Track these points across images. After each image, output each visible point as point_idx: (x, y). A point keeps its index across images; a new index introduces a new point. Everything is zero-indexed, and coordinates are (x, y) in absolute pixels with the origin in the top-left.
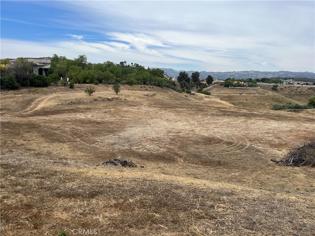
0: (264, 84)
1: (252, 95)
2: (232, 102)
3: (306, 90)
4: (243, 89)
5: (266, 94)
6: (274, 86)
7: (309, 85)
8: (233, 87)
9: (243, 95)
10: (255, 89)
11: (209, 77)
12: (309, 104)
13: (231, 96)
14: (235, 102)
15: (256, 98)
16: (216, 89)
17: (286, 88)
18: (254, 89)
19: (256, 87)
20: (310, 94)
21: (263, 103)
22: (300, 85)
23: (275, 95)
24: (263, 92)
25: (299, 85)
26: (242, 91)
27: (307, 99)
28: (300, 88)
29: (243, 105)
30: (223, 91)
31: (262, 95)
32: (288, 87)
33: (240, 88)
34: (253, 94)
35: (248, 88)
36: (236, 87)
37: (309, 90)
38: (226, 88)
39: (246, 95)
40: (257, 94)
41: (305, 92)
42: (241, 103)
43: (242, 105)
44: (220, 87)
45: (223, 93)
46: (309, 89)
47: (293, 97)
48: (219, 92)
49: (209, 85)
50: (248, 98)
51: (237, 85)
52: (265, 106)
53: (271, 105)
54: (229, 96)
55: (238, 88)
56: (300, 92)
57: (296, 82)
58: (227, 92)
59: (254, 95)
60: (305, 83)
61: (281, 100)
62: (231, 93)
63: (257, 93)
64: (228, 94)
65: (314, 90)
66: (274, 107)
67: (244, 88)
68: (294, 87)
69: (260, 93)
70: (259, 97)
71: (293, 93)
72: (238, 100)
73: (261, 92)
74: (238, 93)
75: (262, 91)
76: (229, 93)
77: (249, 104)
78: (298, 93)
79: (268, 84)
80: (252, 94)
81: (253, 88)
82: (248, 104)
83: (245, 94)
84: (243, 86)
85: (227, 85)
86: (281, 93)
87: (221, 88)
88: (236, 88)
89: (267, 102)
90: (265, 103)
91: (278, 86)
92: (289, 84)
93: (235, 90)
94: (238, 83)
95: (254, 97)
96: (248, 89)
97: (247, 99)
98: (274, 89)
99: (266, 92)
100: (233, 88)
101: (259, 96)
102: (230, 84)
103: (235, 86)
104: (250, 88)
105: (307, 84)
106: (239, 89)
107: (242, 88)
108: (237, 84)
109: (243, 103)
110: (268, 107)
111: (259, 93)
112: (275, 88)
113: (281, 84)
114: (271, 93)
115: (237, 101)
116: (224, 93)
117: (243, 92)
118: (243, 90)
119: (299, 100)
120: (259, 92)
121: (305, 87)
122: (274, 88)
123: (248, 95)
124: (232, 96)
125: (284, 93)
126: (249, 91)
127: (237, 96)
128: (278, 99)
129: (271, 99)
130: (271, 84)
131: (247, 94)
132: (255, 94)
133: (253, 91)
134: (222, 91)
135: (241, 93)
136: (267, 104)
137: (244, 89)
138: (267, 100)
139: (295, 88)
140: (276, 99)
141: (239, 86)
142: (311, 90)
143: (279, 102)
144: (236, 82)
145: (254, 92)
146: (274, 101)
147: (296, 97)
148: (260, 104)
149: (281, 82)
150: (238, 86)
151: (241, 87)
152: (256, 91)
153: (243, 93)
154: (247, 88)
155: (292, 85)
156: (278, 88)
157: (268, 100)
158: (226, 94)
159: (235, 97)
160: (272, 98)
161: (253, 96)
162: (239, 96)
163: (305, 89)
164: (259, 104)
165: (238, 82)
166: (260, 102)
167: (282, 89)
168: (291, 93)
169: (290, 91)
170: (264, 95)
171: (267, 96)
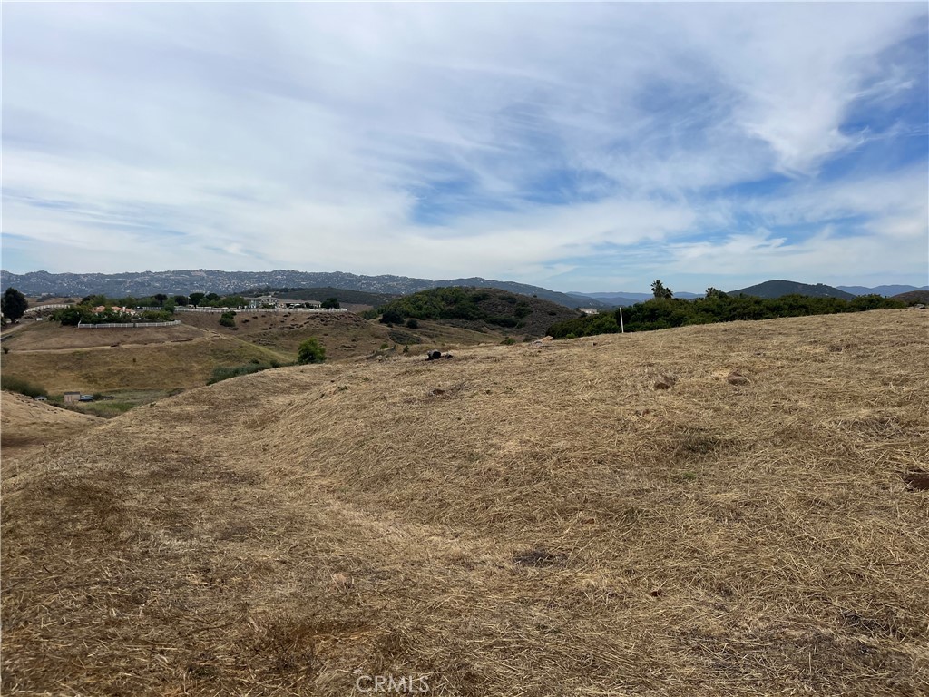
0: (199, 309)
1: (153, 345)
2: (84, 372)
3: (306, 321)
4: (124, 328)
5: (196, 340)
6: (225, 315)
7: (312, 308)
8: (90, 325)
9: (122, 349)
10: (164, 327)
11: (11, 295)
12: (301, 357)
13: (81, 354)
14: (95, 372)
15: (164, 353)
16: (34, 333)
17: (256, 318)
18: (159, 327)
19: (170, 320)
20: (314, 332)
21: (184, 365)
22: (292, 310)
23: (222, 340)
24: (185, 335)
25: (288, 310)
26: (120, 336)
28: (292, 318)
29: (121, 380)
30: (56, 339)
31: (182, 344)
32: (263, 316)
33: (115, 325)
34: (157, 341)
35: (142, 324)
36: (103, 325)
37: (312, 322)
38: (66, 328)
39: (135, 345)
40: (168, 343)
41: (302, 326)
42: (116, 374)
43: (117, 380)
44: (49, 327)
45: (55, 345)
46: (313, 318)
47: (275, 342)
48: (40, 345)
49: (13, 321)
50: (139, 356)
51: (106, 317)
52: (192, 374)
53: (208, 369)
54: (74, 354)
55: (109, 325)
56: (291, 328)
57: (283, 303)
58: (68, 343)
59: (158, 345)
60: (304, 302)
61: (237, 353)
62: (81, 343)
63: (170, 339)
64: (71, 347)
65: (322, 321)
66: (215, 374)
67: (126, 325)
68: (276, 314)
70: (174, 349)
71: (275, 330)
72: (106, 363)
73: (181, 335)
74: (107, 341)
75: (185, 332)
76: (77, 343)
77: (143, 374)
78: (286, 329)
79: (209, 309)
80: (152, 341)
81: (157, 324)
82: (140, 374)
83: (131, 343)
84: (126, 319)
85: (69, 318)
86: (242, 333)
87: (49, 332)
88: (102, 328)
89: (197, 362)
90: (192, 367)
91: (235, 314)
92: (266, 306)
93: (96, 332)
94: (108, 312)
95: (159, 350)
96: (140, 328)
97: (134, 360)
98: (226, 322)
99: (196, 334)
100: (93, 328)
101: (175, 347)
102: (80, 315)
103: (99, 322)
104: (150, 324)
105: (308, 306)
106: (113, 329)
107: (121, 325)
108: (106, 314)
109: (120, 372)
110: (199, 376)
111: (173, 337)
112: (227, 320)
113: (243, 308)
114: (210, 335)
115: (104, 369)
116: (59, 346)
117: (125, 339)
118: (125, 332)
119: (288, 350)
120: (177, 334)
121: (303, 313)
122: (225, 319)
123: (139, 346)
124: (87, 353)
125: (251, 333)
126: (142, 336)
127: (103, 351)
128: (228, 352)
129: (209, 352)
130: (217, 310)
131: (135, 342)
132: (163, 341)
133: (158, 332)
134: (53, 341)
135: (117, 341)
136: (196, 367)
137: (130, 328)
138: (196, 355)
139: (279, 318)
140: (222, 351)
141: (112, 321)
142: (318, 321)
143: (229, 358)
144: (101, 309)
145: (159, 336)
146: (217, 358)
147: (283, 340)
148: (177, 369)
149: (244, 304)
150: (107, 321)
151: (120, 322)
152: (166, 332)
153: (124, 342)
154: (137, 325)
155: (271, 311)
156: (235, 319)
157: (199, 355)
158: (65, 347)
159: (95, 356)
160: (212, 351)
161: (155, 348)
162: (110, 351)
163: (303, 320)
164: (172, 371)
165: (106, 310)
166: (175, 365)
167: (247, 321)
168: (269, 330)
169: (267, 326)
170: (187, 343)
171: (197, 346)
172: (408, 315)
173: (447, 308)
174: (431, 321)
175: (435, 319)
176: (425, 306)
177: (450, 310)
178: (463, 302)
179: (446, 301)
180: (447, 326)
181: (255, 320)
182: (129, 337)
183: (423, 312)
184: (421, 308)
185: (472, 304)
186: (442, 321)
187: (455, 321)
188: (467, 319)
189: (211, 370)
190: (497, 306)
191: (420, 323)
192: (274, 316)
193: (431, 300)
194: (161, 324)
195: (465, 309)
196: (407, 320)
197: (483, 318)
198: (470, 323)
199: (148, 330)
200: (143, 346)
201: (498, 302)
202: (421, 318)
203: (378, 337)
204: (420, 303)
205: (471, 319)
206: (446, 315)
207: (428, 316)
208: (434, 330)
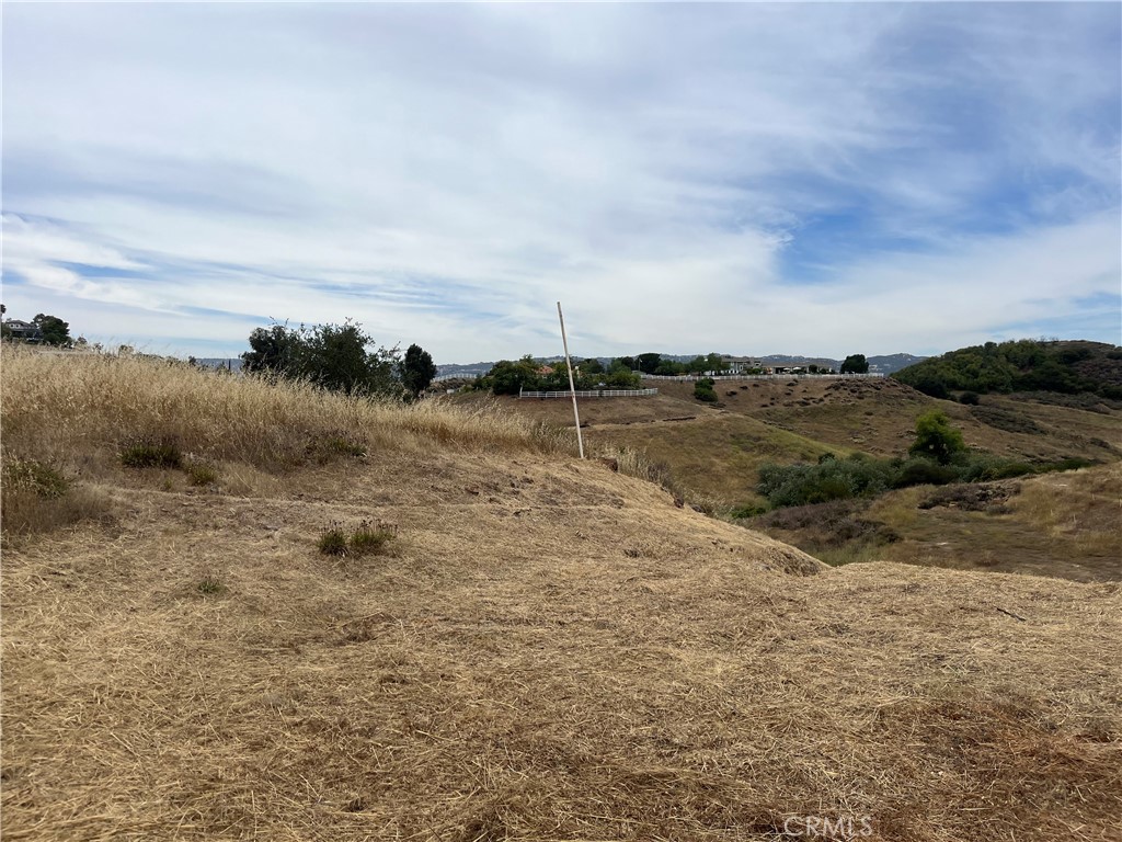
1: (638, 425)
3: (826, 393)
4: (587, 399)
5: (700, 419)
6: (699, 384)
7: (824, 372)
8: (538, 394)
9: (596, 432)
10: (642, 397)
11: (414, 355)
15: (661, 440)
17: (745, 388)
18: (635, 397)
19: (637, 388)
20: (846, 410)
21: (700, 462)
23: (736, 419)
24: (679, 410)
27: (845, 428)
28: (800, 387)
31: (682, 424)
32: (755, 385)
34: (643, 419)
35: (611, 393)
36: (556, 394)
37: (836, 394)
39: (611, 426)
40: (659, 422)
41: (821, 400)
44: (474, 399)
46: (836, 388)
47: (791, 426)
51: (557, 381)
52: (719, 478)
55: (564, 393)
56: (805, 404)
57: (771, 366)
59: (645, 425)
60: (807, 365)
61: (773, 442)
63: (658, 415)
65: (853, 391)
66: (764, 480)
67: (590, 393)
69: (669, 414)
70: (673, 433)
71: (780, 407)
73: (672, 409)
75: (675, 406)
78: (798, 406)
80: (634, 419)
81: (631, 393)
85: (506, 382)
88: (555, 399)
89: (717, 456)
90: (712, 464)
91: (713, 382)
93: (550, 406)
95: (652, 433)
96: (609, 398)
98: (707, 395)
99: (692, 410)
100: (542, 399)
101: (674, 428)
102: (521, 378)
103: (551, 388)
104: (618, 392)
105: (814, 370)
107: (583, 393)
108: (558, 377)
110: (735, 482)
111: (663, 412)
112: (705, 391)
113: (720, 374)
117: (594, 415)
118: (590, 405)
119: (822, 438)
120: (665, 408)
121: (816, 381)
122: (703, 390)
123: (619, 426)
126: (617, 410)
128: (759, 439)
129: (730, 439)
131: (610, 421)
132: (650, 418)
133: (637, 405)
136: (720, 465)
137: (594, 399)
138: (711, 446)
139: (780, 389)
140: (749, 437)
142: (846, 393)
143: (766, 449)
145: (642, 411)
146: (745, 449)
147: (801, 424)
148: (692, 467)
149: (722, 368)
150: (561, 388)
152: (649, 406)
153: (594, 421)
154: (605, 393)
155: (766, 377)
156: (715, 388)
157: (714, 443)
160: (733, 436)
161: (645, 431)
163: (820, 390)
166: (688, 462)
167: (734, 393)
168: (771, 408)
169: (766, 401)
170: (689, 422)
171: (705, 427)
172: (954, 385)
173: (1022, 374)
174: (998, 395)
175: (1005, 392)
176: (982, 371)
177: (1030, 376)
178: (1048, 363)
179: (1015, 362)
180: (1032, 403)
181: (744, 391)
182: (599, 412)
183: (982, 380)
184: (975, 374)
185: (1064, 367)
186: (1018, 395)
187: (1041, 393)
188: (1063, 392)
189: (749, 472)
190: (1109, 369)
191: (982, 398)
192: (771, 386)
193: (990, 361)
194: (637, 393)
195: (1057, 374)
196: (958, 394)
197: (1093, 390)
198: (1068, 398)
199: (622, 402)
200: (624, 427)
201: (1109, 362)
202: (981, 389)
203: (957, 418)
204: (973, 366)
205: (1072, 391)
206: (1021, 385)
207: (992, 387)
208: (1012, 410)
